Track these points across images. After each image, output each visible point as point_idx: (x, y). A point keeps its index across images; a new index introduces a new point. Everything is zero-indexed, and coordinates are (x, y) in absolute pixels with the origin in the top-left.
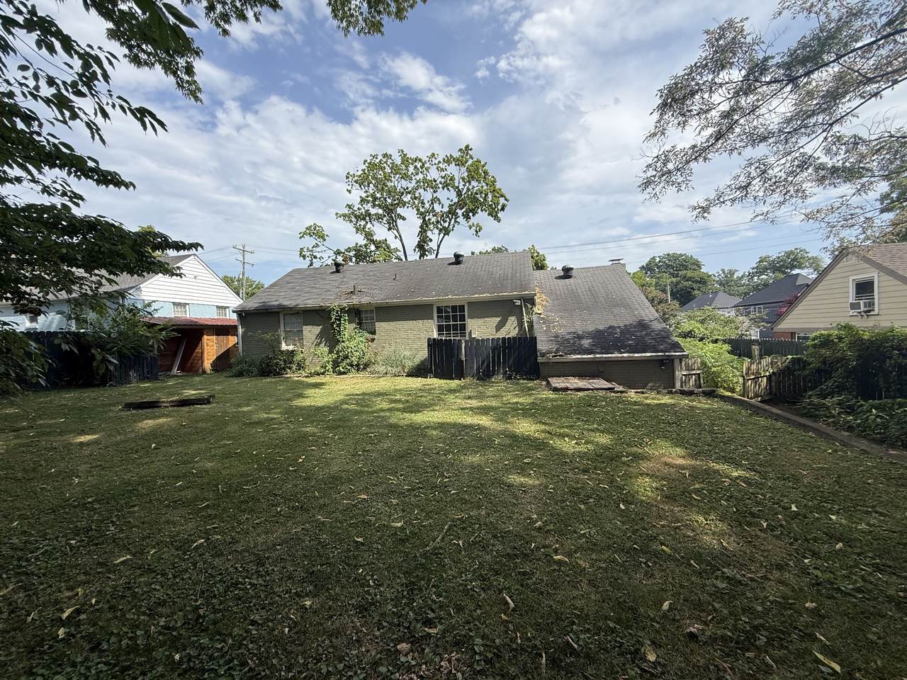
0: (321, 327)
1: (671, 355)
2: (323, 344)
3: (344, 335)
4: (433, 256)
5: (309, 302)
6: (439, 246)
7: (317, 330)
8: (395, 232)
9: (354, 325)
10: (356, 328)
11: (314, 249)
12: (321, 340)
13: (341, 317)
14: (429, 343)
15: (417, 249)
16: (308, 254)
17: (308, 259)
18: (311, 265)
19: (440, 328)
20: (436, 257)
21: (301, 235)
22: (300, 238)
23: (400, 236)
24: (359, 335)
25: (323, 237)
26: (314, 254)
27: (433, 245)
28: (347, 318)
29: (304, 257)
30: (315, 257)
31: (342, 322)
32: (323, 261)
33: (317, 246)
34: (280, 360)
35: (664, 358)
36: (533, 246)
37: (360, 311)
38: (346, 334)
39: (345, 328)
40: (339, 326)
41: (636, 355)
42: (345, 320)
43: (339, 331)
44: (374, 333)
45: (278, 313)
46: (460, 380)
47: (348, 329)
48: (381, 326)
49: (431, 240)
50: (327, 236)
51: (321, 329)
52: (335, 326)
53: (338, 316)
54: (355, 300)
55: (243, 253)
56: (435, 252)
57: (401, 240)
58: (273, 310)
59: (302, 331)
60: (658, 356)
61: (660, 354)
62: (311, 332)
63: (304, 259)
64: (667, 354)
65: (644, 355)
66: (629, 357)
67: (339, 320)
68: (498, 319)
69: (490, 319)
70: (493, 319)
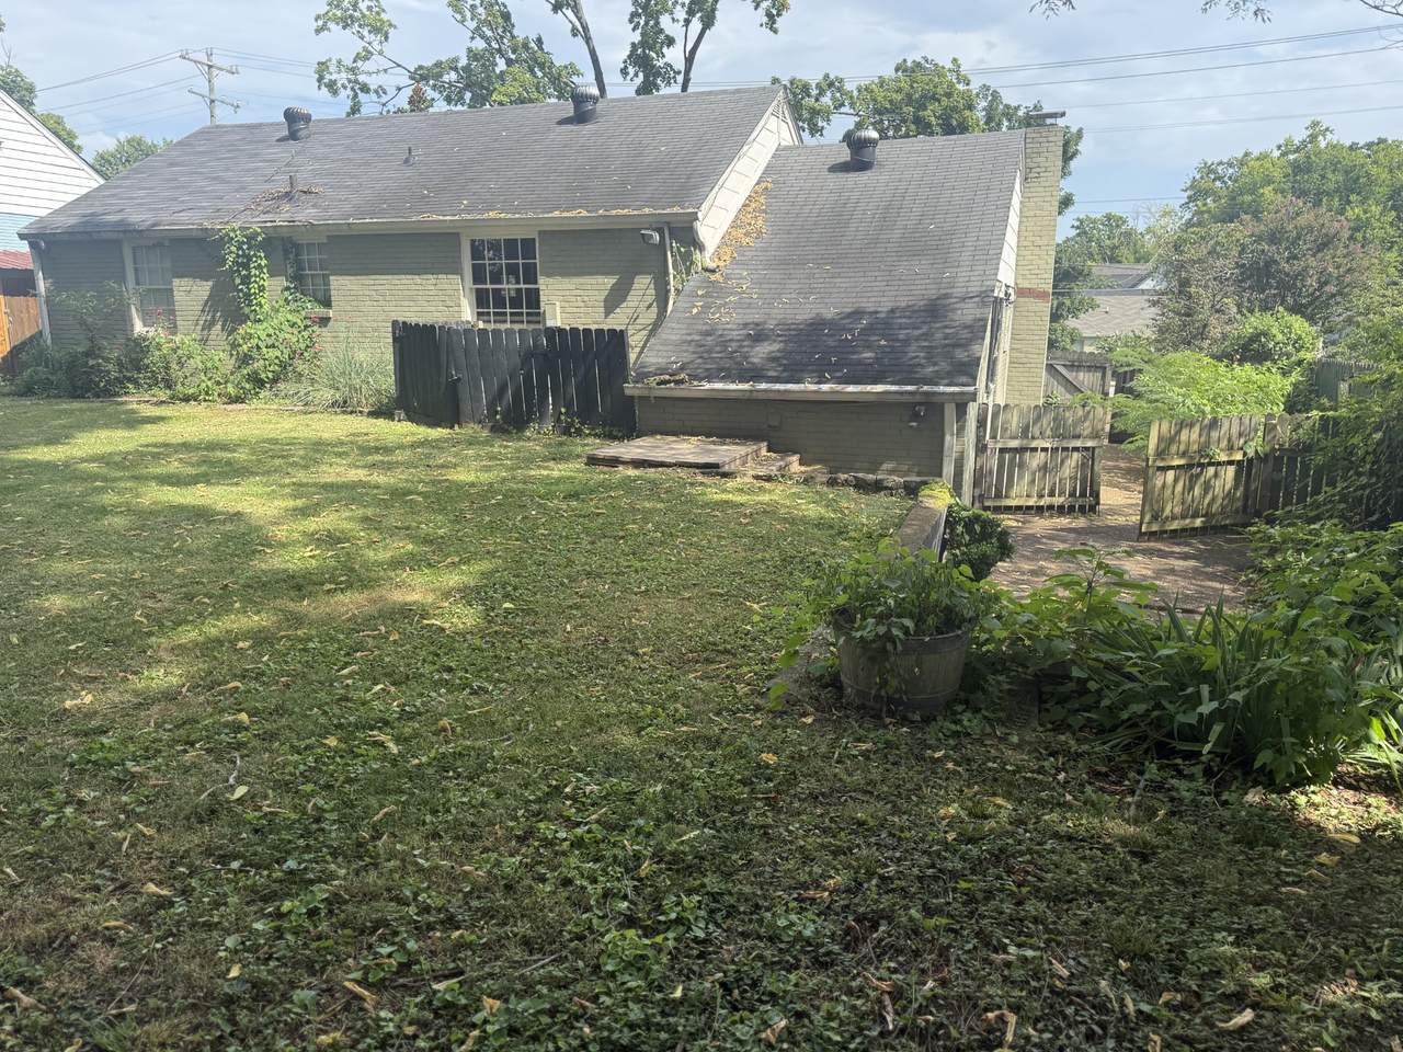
0: (210, 283)
1: (934, 393)
2: (219, 327)
3: (261, 306)
4: (676, 89)
5: (184, 216)
6: (689, 60)
7: (203, 289)
8: (569, 13)
9: (282, 282)
10: (287, 289)
11: (360, 63)
12: (213, 317)
13: (249, 258)
14: (394, 333)
15: (631, 70)
16: (342, 78)
17: (345, 94)
18: (355, 109)
19: (481, 299)
20: (685, 88)
21: (320, 23)
22: (318, 31)
23: (585, 28)
24: (293, 306)
25: (380, 29)
26: (362, 78)
27: (674, 56)
28: (264, 262)
29: (332, 86)
30: (365, 89)
31: (253, 272)
32: (384, 99)
33: (366, 55)
34: (107, 360)
35: (918, 398)
36: (955, 60)
37: (297, 247)
38: (266, 302)
39: (262, 289)
40: (246, 280)
41: (851, 388)
42: (259, 267)
43: (248, 295)
44: (327, 303)
45: (118, 243)
46: (452, 427)
47: (271, 289)
48: (341, 285)
49: (670, 41)
50: (390, 25)
51: (212, 288)
52: (238, 281)
53: (244, 256)
54: (283, 216)
55: (209, 73)
56: (680, 78)
57: (588, 40)
58: (104, 236)
59: (171, 290)
60: (901, 393)
61: (909, 388)
62: (191, 294)
63: (335, 93)
64: (925, 388)
65: (869, 388)
66: (833, 392)
67: (246, 266)
68: (610, 281)
69: (594, 281)
70: (600, 281)
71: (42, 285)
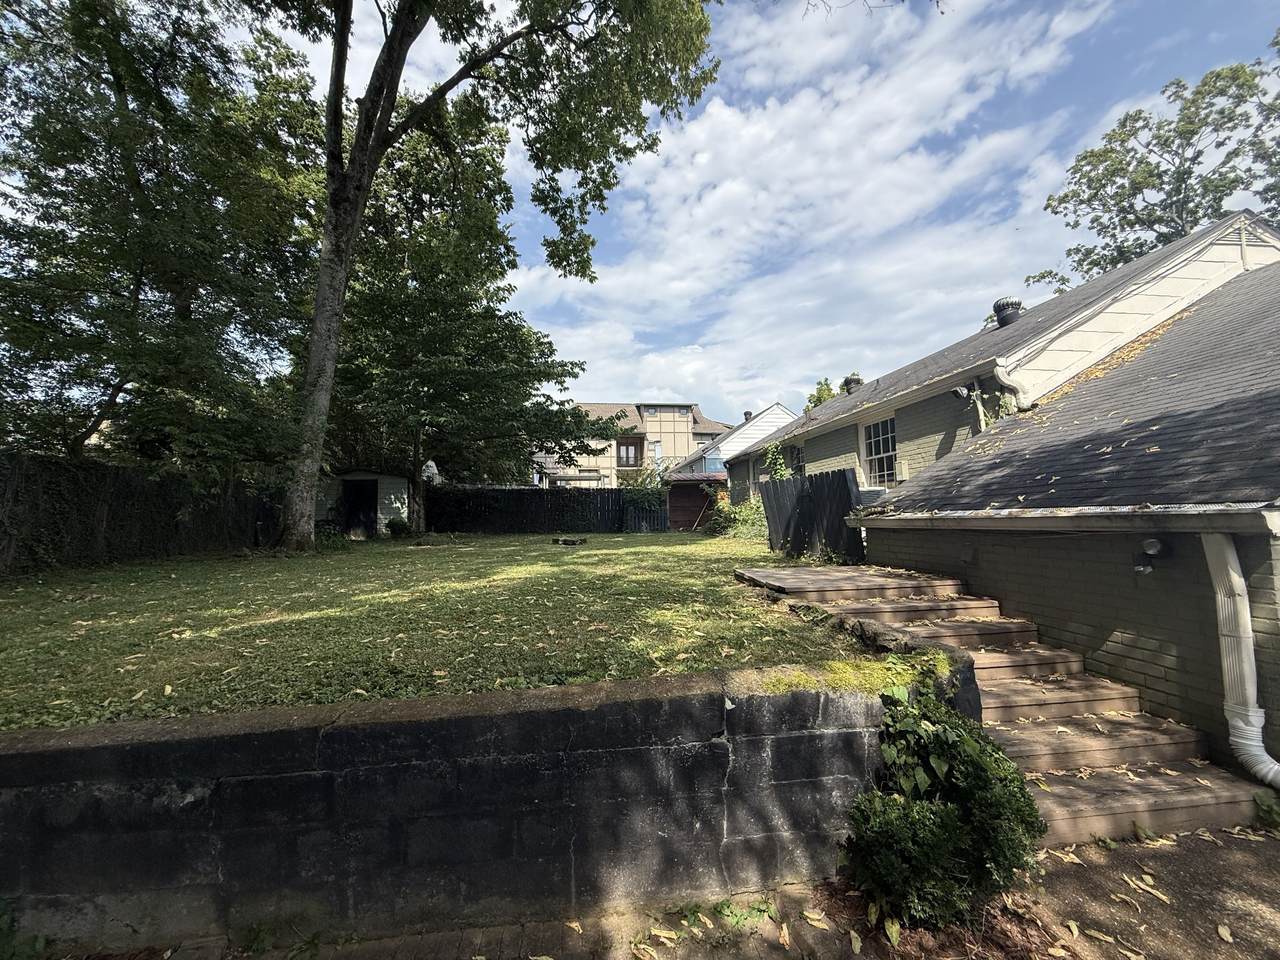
9: (790, 471)
28: (782, 461)
31: (778, 467)
37: (798, 450)
42: (780, 464)
52: (773, 473)
53: (775, 459)
58: (742, 458)
68: (939, 437)
69: (928, 440)
70: (932, 439)
71: (729, 485)
